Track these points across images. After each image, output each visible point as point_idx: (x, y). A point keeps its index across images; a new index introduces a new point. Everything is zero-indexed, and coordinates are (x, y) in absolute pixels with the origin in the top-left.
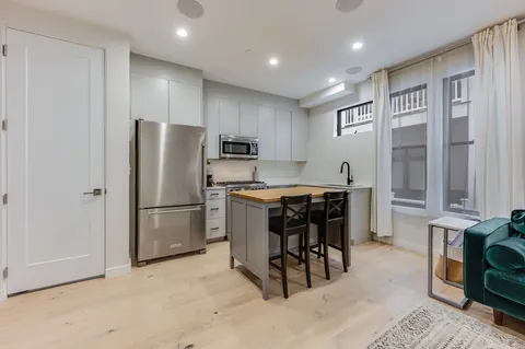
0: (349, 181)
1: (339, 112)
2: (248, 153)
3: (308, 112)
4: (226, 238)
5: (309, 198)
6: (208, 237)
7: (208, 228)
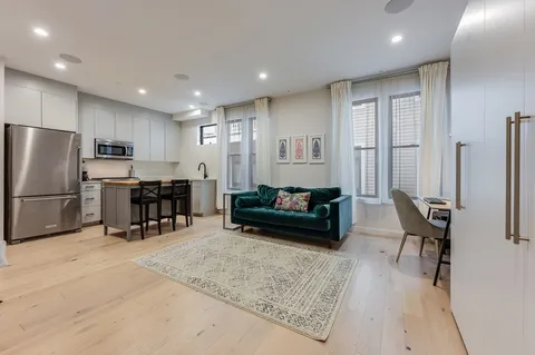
0: (206, 176)
1: (202, 127)
2: (124, 154)
3: (180, 124)
4: (101, 222)
5: (159, 183)
6: (84, 221)
7: (84, 214)
